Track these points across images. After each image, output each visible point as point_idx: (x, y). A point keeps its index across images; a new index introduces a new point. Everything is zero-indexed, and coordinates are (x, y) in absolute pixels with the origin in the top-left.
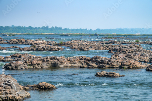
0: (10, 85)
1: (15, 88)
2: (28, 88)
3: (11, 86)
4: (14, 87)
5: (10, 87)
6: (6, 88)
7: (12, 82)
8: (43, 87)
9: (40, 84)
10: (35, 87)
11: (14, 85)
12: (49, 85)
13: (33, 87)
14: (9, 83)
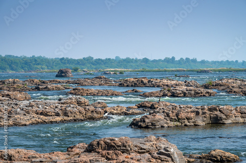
0: (169, 156)
1: (178, 160)
2: (194, 160)
3: (171, 157)
4: (175, 158)
5: (169, 159)
6: (163, 161)
7: (172, 150)
8: (219, 158)
9: (213, 153)
10: (204, 158)
11: (176, 156)
12: (227, 154)
13: (200, 158)
14: (168, 151)
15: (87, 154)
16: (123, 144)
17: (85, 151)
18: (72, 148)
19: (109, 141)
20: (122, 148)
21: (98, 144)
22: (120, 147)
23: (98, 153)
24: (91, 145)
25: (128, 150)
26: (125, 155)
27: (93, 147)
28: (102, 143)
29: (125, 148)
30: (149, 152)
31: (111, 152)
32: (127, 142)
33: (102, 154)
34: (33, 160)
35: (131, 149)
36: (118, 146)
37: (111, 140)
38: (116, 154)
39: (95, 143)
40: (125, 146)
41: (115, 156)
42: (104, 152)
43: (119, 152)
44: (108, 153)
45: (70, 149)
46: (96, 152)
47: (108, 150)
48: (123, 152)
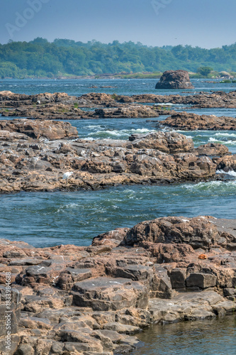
15: (123, 249)
16: (197, 230)
17: (121, 245)
18: (101, 238)
19: (169, 224)
20: (194, 238)
21: (147, 229)
22: (190, 235)
23: (146, 247)
24: (133, 232)
25: (206, 243)
26: (201, 252)
27: (136, 237)
28: (155, 227)
29: (200, 239)
31: (171, 245)
32: (204, 227)
33: (152, 251)
35: (213, 241)
36: (187, 235)
37: (174, 222)
38: (180, 250)
39: (141, 227)
40: (201, 236)
41: (178, 254)
42: (157, 247)
43: (188, 246)
44: (164, 248)
45: (96, 241)
46: (142, 245)
47: (166, 242)
48: (195, 247)
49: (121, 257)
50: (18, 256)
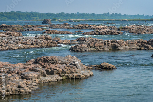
0: (75, 65)
1: (80, 68)
2: (92, 68)
3: (76, 66)
4: (79, 67)
5: (75, 67)
6: (72, 68)
7: (77, 63)
8: (105, 67)
9: (102, 64)
10: (97, 67)
11: (79, 65)
12: (109, 65)
13: (95, 67)
14: (75, 63)
15: (34, 64)
16: (53, 59)
17: (33, 63)
18: (28, 61)
19: (45, 58)
20: (52, 61)
21: (40, 59)
22: (51, 61)
23: (40, 64)
24: (36, 60)
25: (55, 63)
26: (53, 65)
27: (37, 61)
28: (42, 59)
29: (53, 62)
30: (66, 63)
31: (46, 63)
32: (54, 59)
33: (41, 65)
34: (6, 67)
35: (57, 62)
36: (50, 60)
37: (47, 57)
38: (48, 64)
39: (38, 59)
40: (54, 61)
41: (48, 65)
42: (43, 64)
43: (50, 63)
44: (44, 64)
45: (27, 62)
46: (39, 63)
47: (45, 62)
48: (52, 64)
49: (33, 66)
50: (7, 66)
